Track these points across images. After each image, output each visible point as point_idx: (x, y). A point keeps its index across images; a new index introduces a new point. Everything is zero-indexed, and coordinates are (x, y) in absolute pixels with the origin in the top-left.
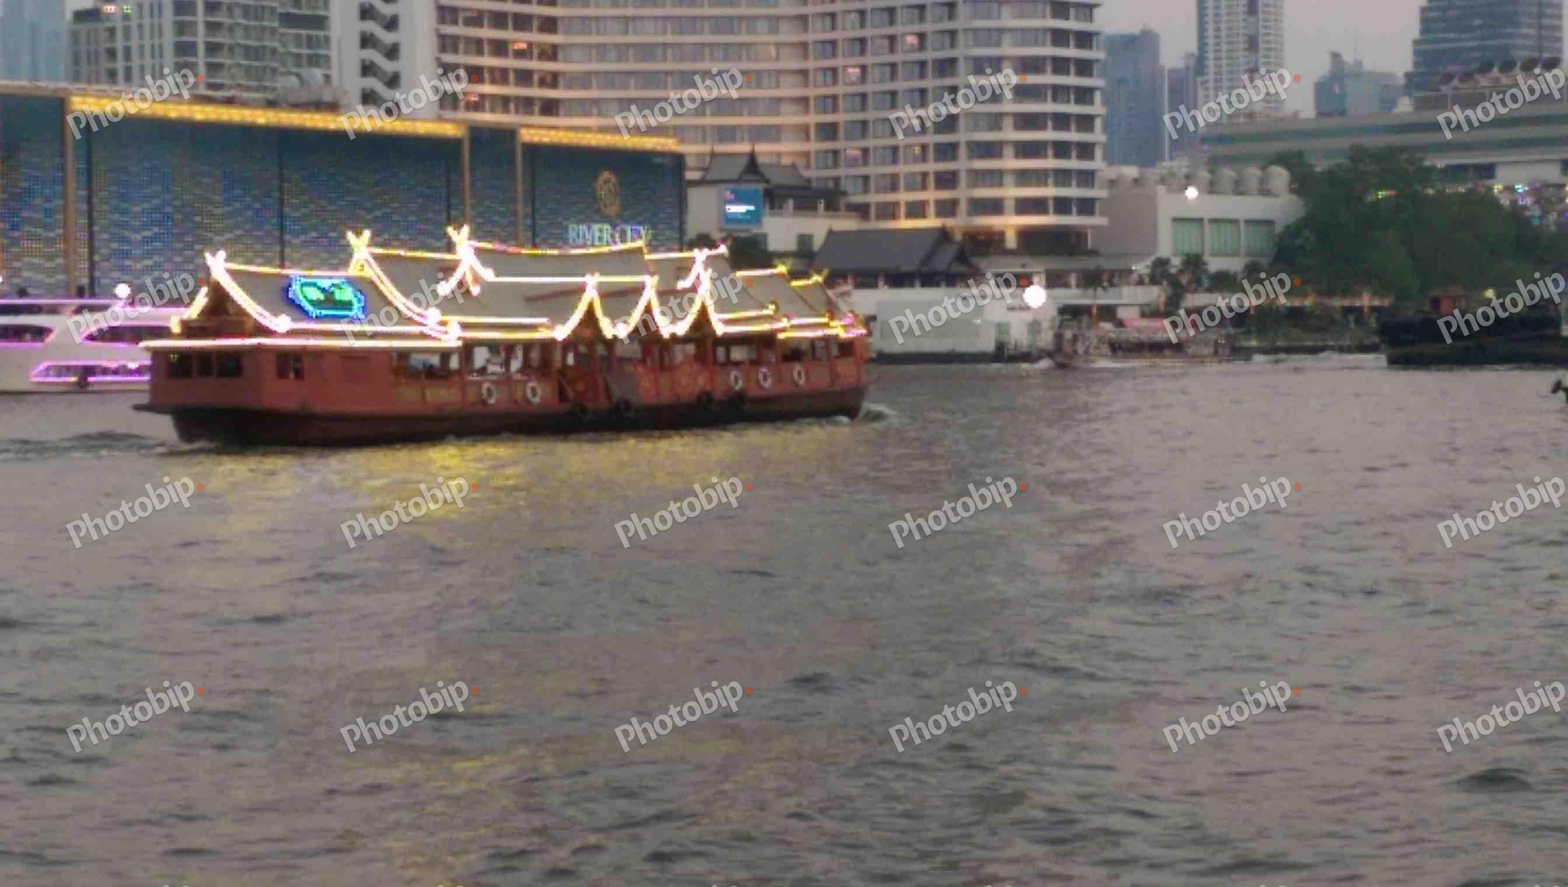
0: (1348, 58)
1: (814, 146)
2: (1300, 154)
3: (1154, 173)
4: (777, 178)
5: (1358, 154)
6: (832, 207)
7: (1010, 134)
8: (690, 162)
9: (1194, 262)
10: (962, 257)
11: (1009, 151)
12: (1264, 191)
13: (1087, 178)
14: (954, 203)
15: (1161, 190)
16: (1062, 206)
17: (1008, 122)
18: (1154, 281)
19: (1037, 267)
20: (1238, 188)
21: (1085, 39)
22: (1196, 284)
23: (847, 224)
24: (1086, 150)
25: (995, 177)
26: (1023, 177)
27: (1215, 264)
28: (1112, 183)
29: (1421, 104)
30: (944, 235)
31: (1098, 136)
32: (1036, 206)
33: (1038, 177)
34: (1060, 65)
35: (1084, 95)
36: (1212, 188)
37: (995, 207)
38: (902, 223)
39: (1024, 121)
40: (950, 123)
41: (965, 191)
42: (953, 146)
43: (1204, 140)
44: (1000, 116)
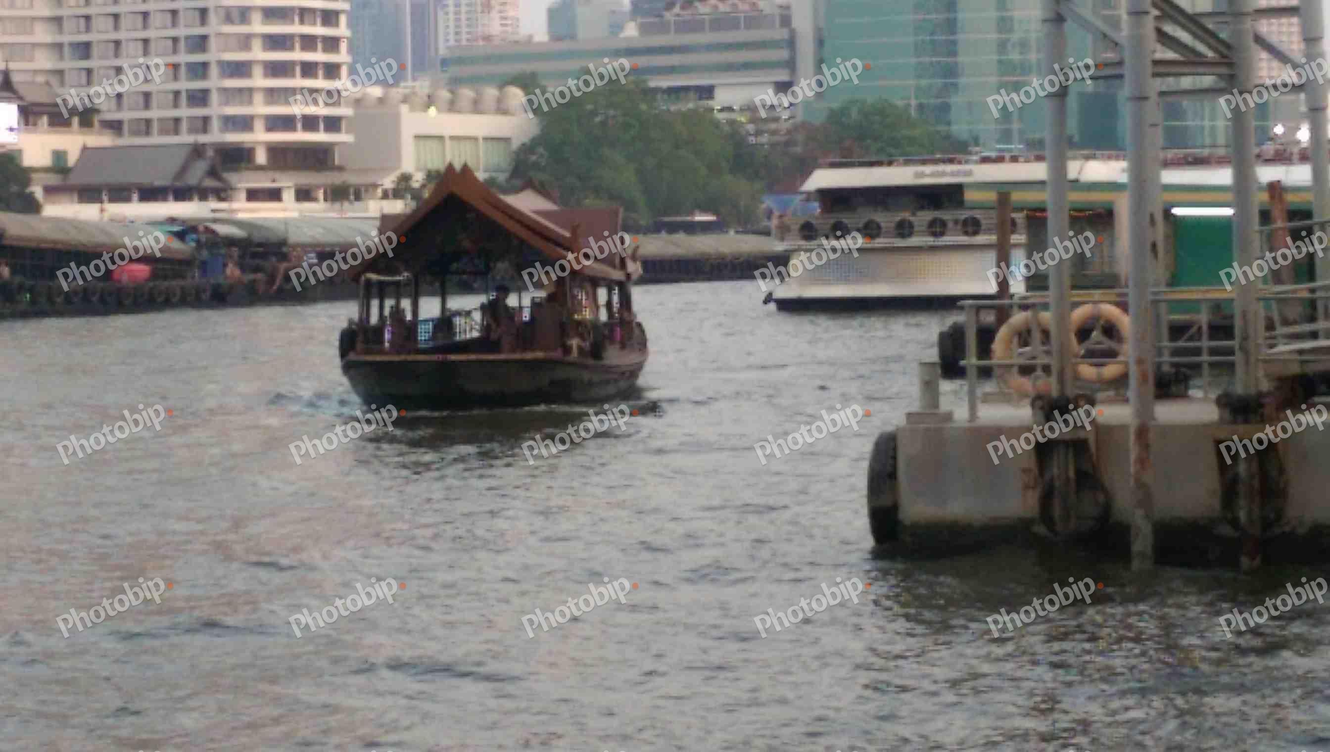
1: (70, 64)
2: (532, 76)
3: (397, 93)
4: (31, 96)
6: (87, 124)
7: (259, 54)
9: (439, 176)
10: (213, 173)
11: (258, 71)
12: (501, 109)
14: (207, 120)
15: (404, 109)
16: (310, 123)
17: (257, 44)
18: (397, 194)
19: (287, 182)
20: (477, 107)
23: (104, 140)
24: (332, 70)
25: (247, 94)
26: (272, 94)
28: (358, 102)
29: (644, 29)
30: (197, 151)
31: (342, 56)
32: (286, 123)
33: (285, 94)
35: (329, 18)
36: (452, 107)
37: (245, 123)
38: (156, 139)
39: (275, 42)
40: (200, 43)
41: (216, 109)
42: (205, 65)
43: (445, 62)
44: (248, 37)
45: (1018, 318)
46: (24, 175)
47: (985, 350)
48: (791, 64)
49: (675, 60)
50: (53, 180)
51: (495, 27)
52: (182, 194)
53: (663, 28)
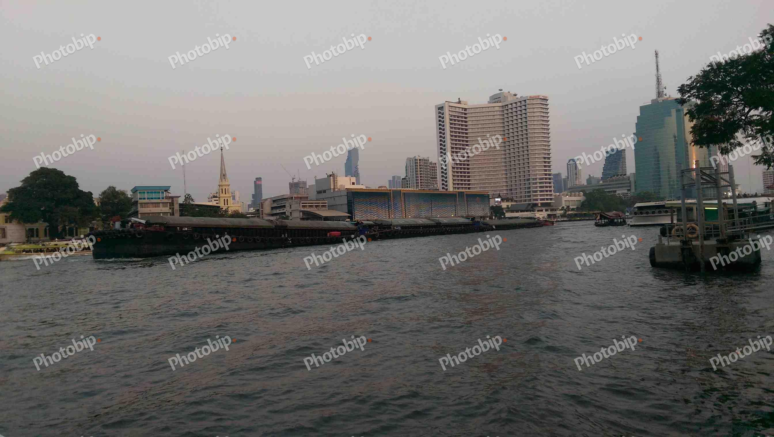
0: (592, 176)
1: (509, 192)
2: (584, 190)
3: (561, 194)
4: (503, 197)
5: (594, 190)
6: (512, 201)
7: (539, 189)
8: (490, 195)
9: (568, 207)
10: (532, 207)
11: (538, 192)
12: (579, 196)
13: (551, 195)
14: (530, 199)
15: (563, 196)
16: (547, 199)
17: (538, 187)
18: (562, 210)
19: (544, 209)
20: (575, 196)
21: (550, 175)
22: (569, 211)
23: (515, 203)
24: (550, 191)
25: (536, 195)
26: (541, 195)
27: (571, 207)
28: (555, 196)
29: (603, 182)
30: (529, 204)
31: (552, 189)
32: (543, 199)
33: (543, 195)
34: (546, 179)
35: (550, 183)
36: (571, 196)
37: (537, 200)
38: (523, 203)
39: (541, 187)
40: (529, 188)
41: (532, 198)
42: (530, 191)
43: (569, 189)
44: (537, 186)
45: (676, 227)
46: (502, 209)
47: (670, 233)
48: (630, 186)
49: (609, 186)
50: (507, 209)
51: (578, 183)
52: (527, 211)
53: (607, 182)
